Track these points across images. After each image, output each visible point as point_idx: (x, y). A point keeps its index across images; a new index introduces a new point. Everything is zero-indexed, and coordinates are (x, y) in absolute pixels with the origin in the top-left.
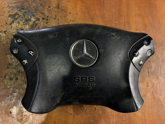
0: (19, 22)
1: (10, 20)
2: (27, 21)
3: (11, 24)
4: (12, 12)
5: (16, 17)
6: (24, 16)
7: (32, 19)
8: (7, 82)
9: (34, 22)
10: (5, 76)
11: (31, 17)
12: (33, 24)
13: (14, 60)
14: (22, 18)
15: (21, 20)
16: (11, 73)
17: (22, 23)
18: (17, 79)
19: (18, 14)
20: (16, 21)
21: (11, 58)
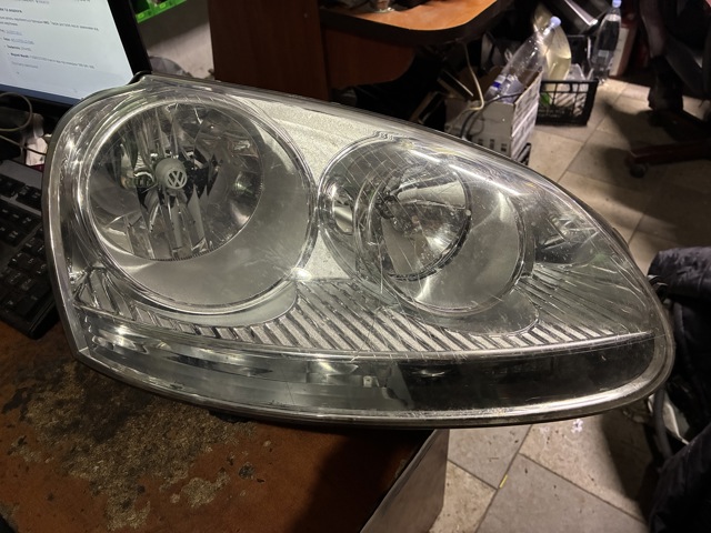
0: (39, 400)
1: (14, 414)
2: (58, 379)
3: (22, 418)
5: (25, 396)
6: (43, 379)
7: (66, 368)
8: (123, 521)
10: (105, 515)
11: (60, 367)
13: (96, 467)
14: (41, 386)
15: (42, 391)
16: (114, 495)
17: (51, 394)
18: (142, 489)
19: (25, 389)
21: (85, 471)
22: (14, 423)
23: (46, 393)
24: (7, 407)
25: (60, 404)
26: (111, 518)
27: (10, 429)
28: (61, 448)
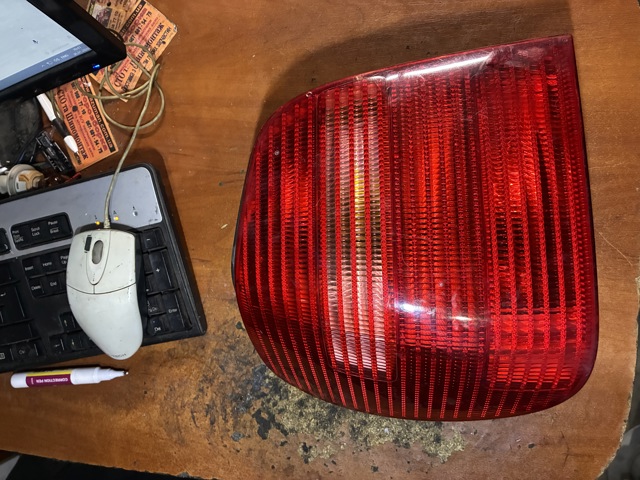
1: (273, 433)
2: (276, 387)
3: (285, 433)
4: (252, 427)
6: (263, 395)
8: (447, 451)
10: (429, 455)
11: (265, 378)
14: (268, 401)
15: (275, 404)
16: (422, 439)
17: (285, 402)
19: (259, 411)
20: (277, 417)
21: (380, 436)
22: (282, 440)
23: (280, 403)
24: (263, 434)
26: (437, 455)
27: (286, 446)
28: (343, 434)
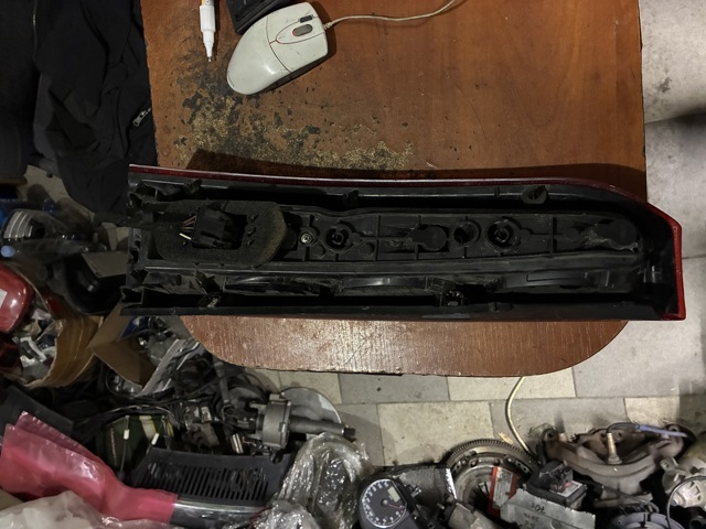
0: (204, 115)
1: (188, 111)
2: (220, 107)
3: (190, 122)
4: (189, 93)
5: (198, 103)
6: (213, 98)
7: (228, 101)
9: (233, 108)
11: (225, 96)
12: (232, 113)
14: (209, 103)
15: (208, 109)
17: (211, 116)
19: (201, 97)
20: (199, 113)
22: (185, 120)
23: (209, 113)
24: (187, 103)
25: (212, 130)
27: (182, 124)
